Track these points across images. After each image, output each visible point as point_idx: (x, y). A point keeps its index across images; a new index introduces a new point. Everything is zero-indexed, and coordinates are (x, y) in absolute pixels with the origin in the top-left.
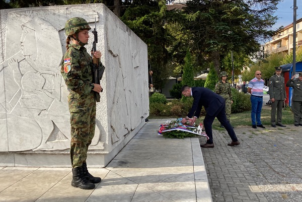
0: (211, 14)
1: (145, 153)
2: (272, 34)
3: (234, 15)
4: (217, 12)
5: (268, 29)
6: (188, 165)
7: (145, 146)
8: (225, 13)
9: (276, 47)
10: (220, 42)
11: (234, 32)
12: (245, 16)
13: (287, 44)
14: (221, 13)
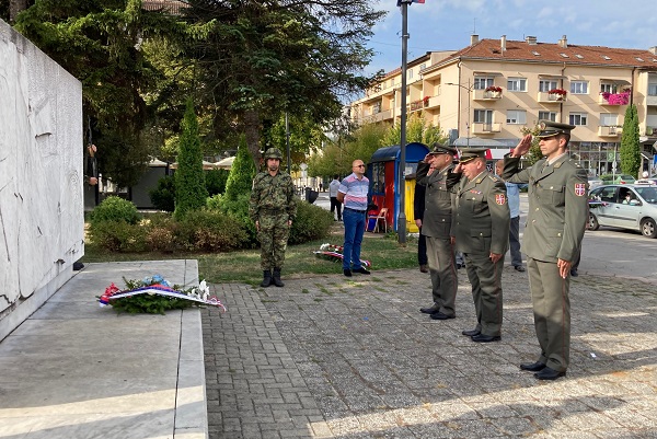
0: (243, 30)
1: (55, 360)
2: (364, 84)
3: (290, 37)
4: (254, 27)
5: (356, 73)
6: (163, 386)
7: (57, 338)
8: (272, 31)
9: (371, 110)
10: (261, 91)
11: (290, 72)
12: (313, 41)
13: (391, 107)
14: (263, 30)
